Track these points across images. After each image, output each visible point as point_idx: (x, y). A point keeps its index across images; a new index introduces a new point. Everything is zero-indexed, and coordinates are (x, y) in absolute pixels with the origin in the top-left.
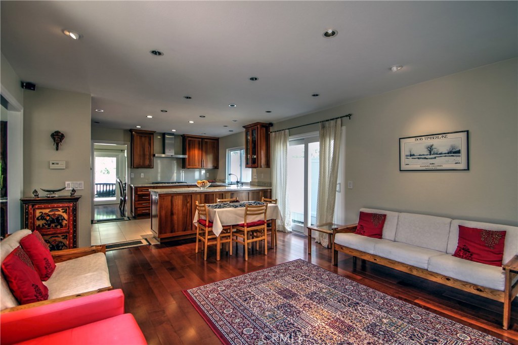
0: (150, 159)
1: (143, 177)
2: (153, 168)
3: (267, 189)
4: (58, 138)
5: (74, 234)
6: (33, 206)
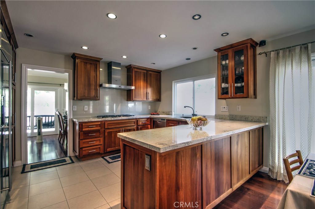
0: (96, 90)
1: (87, 110)
2: (99, 100)
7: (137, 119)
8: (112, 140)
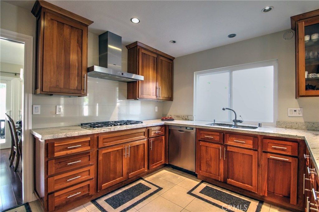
0: (81, 78)
7: (148, 128)
8: (111, 168)
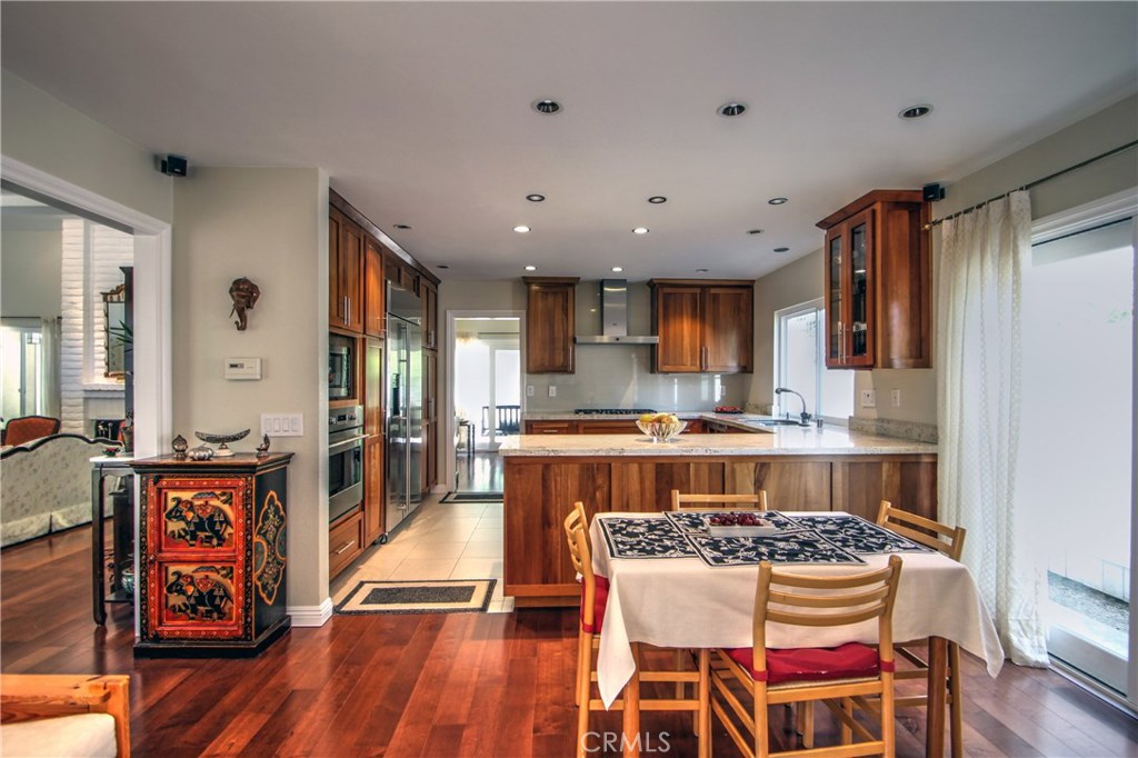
0: (566, 350)
1: (554, 395)
2: (573, 372)
3: (918, 455)
4: (245, 295)
5: (247, 567)
6: (157, 481)
